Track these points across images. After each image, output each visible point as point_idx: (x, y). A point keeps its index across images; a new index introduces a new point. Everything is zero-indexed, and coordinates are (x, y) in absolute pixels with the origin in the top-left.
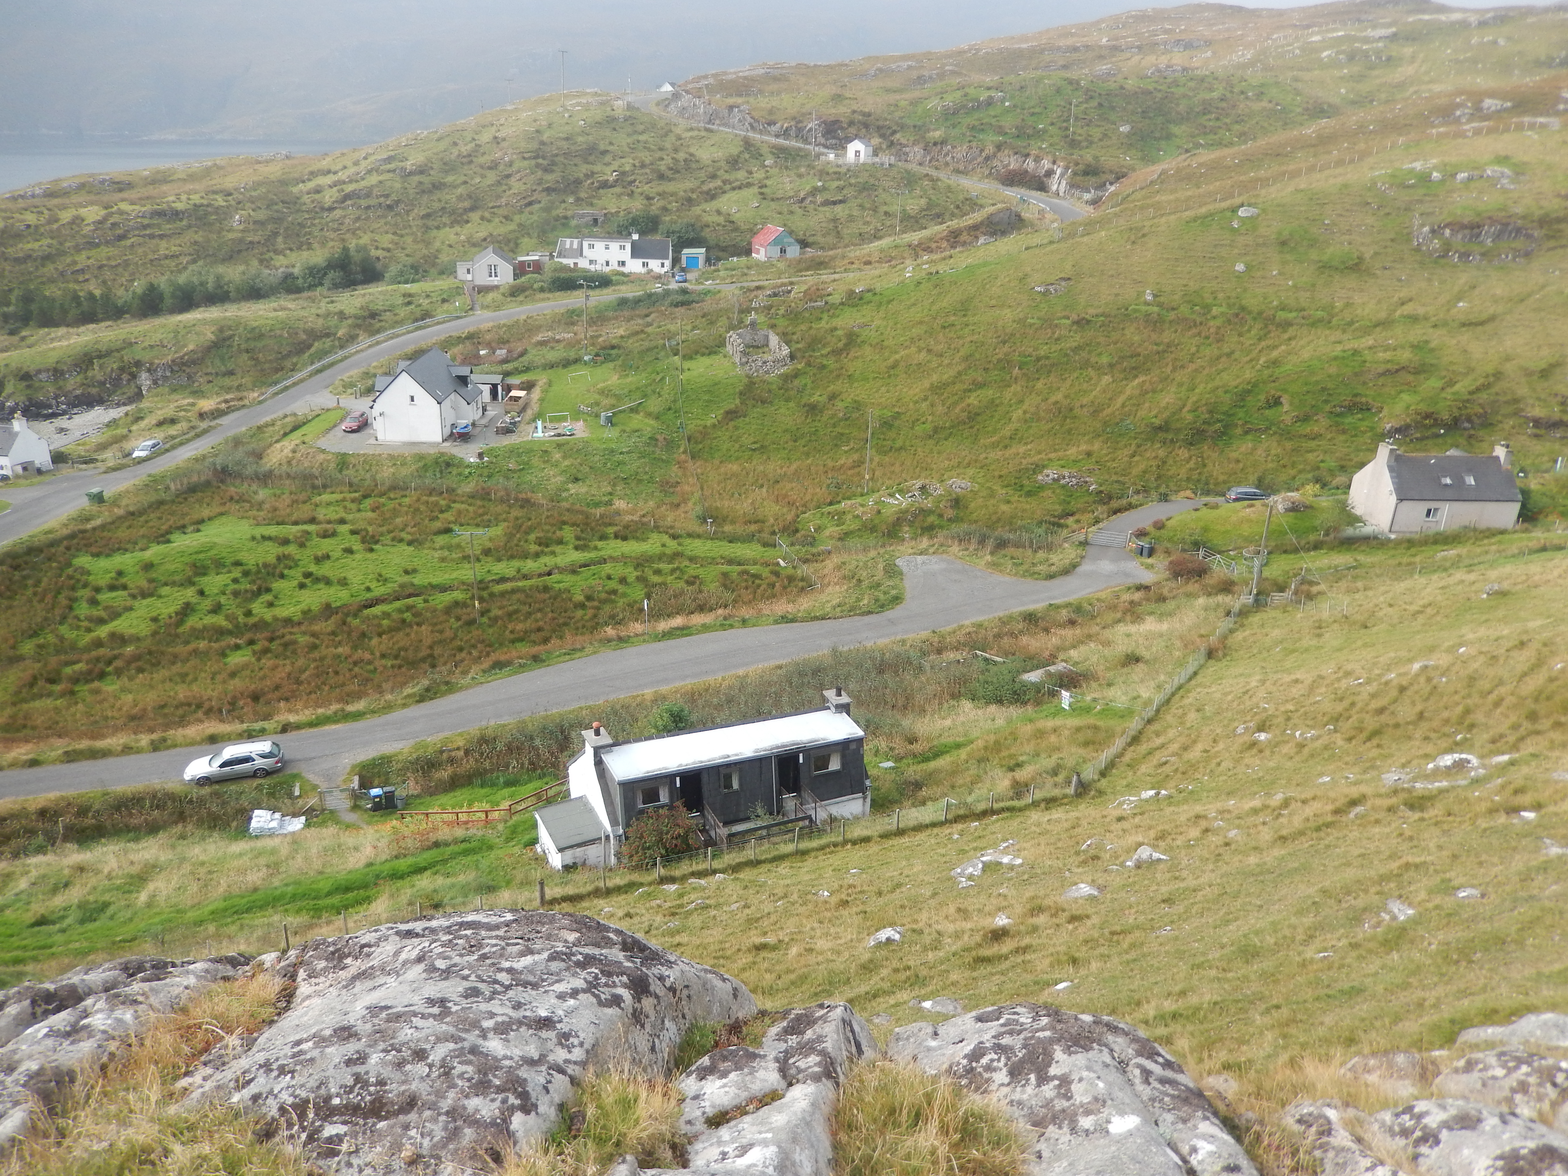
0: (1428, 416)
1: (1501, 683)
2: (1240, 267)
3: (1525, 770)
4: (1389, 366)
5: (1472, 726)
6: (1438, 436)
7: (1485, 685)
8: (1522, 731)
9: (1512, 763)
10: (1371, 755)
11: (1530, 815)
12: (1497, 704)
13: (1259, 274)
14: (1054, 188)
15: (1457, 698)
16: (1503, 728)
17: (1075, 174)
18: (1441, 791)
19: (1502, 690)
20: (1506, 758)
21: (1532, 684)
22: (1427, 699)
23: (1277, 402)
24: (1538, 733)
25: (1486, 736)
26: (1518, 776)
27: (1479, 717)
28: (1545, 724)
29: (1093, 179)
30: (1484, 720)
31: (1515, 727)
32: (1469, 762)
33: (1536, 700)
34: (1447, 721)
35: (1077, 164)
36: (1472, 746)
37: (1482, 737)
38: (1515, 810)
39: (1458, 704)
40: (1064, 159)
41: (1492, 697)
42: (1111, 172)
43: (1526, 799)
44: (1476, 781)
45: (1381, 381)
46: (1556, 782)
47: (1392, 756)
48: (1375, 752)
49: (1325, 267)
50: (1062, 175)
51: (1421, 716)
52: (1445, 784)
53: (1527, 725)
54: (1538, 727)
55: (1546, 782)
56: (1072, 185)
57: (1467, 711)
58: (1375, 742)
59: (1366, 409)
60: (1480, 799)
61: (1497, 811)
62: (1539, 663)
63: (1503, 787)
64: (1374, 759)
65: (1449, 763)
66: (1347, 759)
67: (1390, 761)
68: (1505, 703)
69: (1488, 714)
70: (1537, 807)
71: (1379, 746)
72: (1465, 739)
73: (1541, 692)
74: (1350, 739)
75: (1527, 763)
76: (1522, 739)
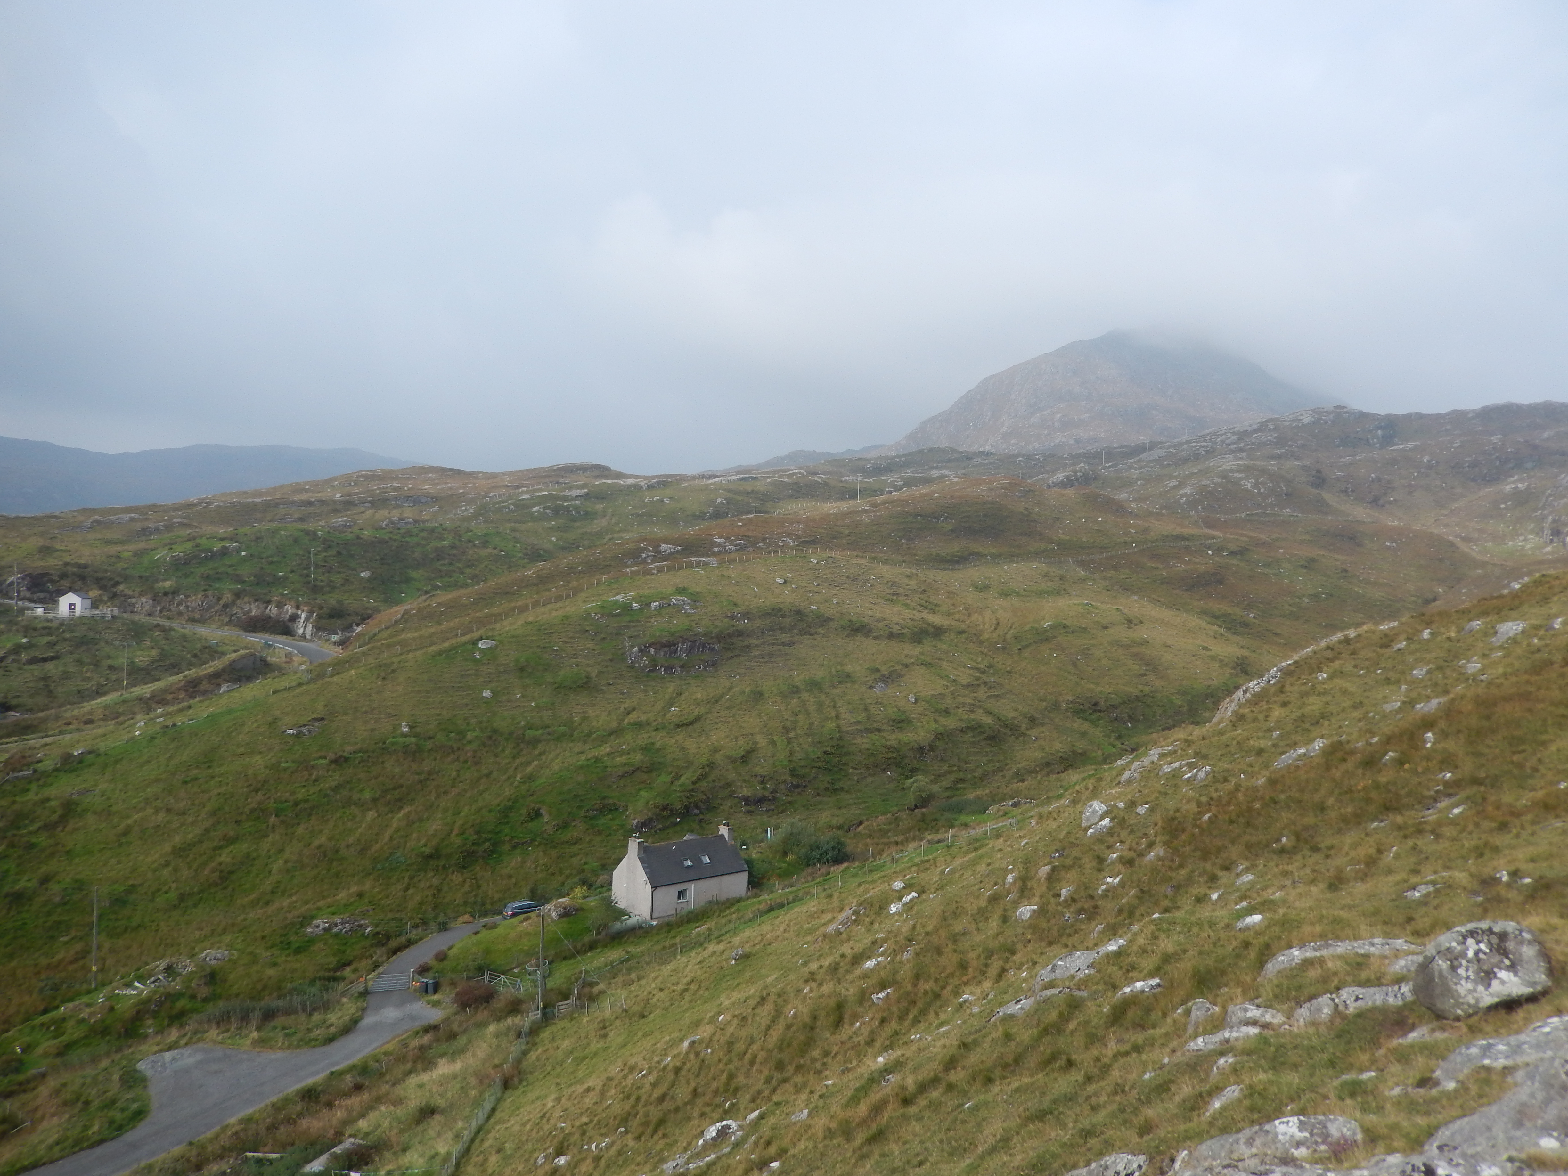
0: (665, 808)
1: (752, 1041)
2: (487, 694)
3: (772, 1120)
4: (626, 769)
5: (737, 1090)
6: (676, 824)
7: (740, 1046)
8: (774, 1082)
9: (761, 1117)
10: (658, 1147)
11: (775, 1165)
12: (752, 1063)
13: (504, 698)
14: (300, 631)
15: (721, 1066)
16: (760, 1085)
17: (320, 617)
18: (710, 1165)
19: (755, 1047)
20: (756, 1113)
21: (775, 1035)
22: (698, 1075)
23: (537, 814)
24: (785, 1080)
25: (748, 1097)
26: (765, 1129)
27: (741, 1079)
28: (791, 1069)
29: (339, 622)
30: (745, 1082)
31: (768, 1081)
32: (729, 1127)
33: (781, 1049)
34: (716, 1092)
35: (321, 608)
36: (738, 1109)
37: (745, 1098)
38: (763, 1164)
39: (723, 1072)
40: (306, 604)
41: (748, 1056)
42: (357, 614)
43: (773, 1150)
44: (737, 1145)
45: (622, 783)
46: (795, 1123)
47: (676, 1142)
48: (661, 1144)
49: (560, 688)
50: (307, 619)
51: (695, 1093)
52: (713, 1156)
53: (777, 1075)
54: (786, 1075)
55: (787, 1126)
56: (318, 628)
57: (731, 1077)
58: (660, 1133)
59: (613, 809)
60: (740, 1162)
61: (752, 1169)
62: (778, 1013)
63: (756, 1143)
64: (662, 1150)
65: (714, 1134)
66: (639, 1159)
67: (675, 1149)
68: (758, 1060)
69: (747, 1075)
70: (782, 1153)
71: (665, 1136)
72: (733, 1105)
73: (782, 1041)
74: (638, 1138)
75: (774, 1114)
76: (774, 1090)
